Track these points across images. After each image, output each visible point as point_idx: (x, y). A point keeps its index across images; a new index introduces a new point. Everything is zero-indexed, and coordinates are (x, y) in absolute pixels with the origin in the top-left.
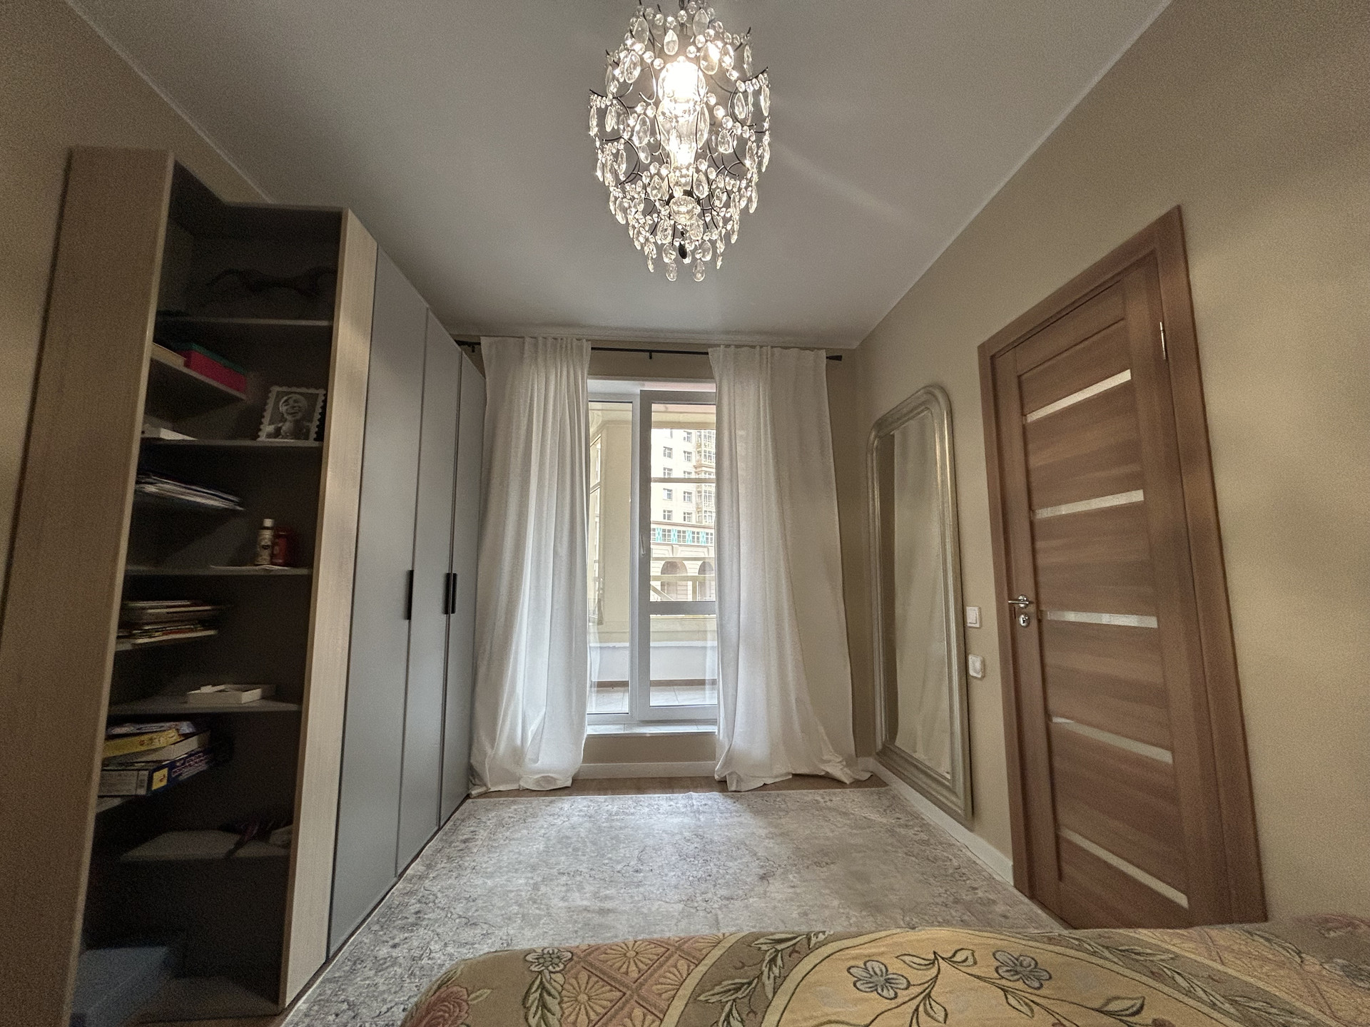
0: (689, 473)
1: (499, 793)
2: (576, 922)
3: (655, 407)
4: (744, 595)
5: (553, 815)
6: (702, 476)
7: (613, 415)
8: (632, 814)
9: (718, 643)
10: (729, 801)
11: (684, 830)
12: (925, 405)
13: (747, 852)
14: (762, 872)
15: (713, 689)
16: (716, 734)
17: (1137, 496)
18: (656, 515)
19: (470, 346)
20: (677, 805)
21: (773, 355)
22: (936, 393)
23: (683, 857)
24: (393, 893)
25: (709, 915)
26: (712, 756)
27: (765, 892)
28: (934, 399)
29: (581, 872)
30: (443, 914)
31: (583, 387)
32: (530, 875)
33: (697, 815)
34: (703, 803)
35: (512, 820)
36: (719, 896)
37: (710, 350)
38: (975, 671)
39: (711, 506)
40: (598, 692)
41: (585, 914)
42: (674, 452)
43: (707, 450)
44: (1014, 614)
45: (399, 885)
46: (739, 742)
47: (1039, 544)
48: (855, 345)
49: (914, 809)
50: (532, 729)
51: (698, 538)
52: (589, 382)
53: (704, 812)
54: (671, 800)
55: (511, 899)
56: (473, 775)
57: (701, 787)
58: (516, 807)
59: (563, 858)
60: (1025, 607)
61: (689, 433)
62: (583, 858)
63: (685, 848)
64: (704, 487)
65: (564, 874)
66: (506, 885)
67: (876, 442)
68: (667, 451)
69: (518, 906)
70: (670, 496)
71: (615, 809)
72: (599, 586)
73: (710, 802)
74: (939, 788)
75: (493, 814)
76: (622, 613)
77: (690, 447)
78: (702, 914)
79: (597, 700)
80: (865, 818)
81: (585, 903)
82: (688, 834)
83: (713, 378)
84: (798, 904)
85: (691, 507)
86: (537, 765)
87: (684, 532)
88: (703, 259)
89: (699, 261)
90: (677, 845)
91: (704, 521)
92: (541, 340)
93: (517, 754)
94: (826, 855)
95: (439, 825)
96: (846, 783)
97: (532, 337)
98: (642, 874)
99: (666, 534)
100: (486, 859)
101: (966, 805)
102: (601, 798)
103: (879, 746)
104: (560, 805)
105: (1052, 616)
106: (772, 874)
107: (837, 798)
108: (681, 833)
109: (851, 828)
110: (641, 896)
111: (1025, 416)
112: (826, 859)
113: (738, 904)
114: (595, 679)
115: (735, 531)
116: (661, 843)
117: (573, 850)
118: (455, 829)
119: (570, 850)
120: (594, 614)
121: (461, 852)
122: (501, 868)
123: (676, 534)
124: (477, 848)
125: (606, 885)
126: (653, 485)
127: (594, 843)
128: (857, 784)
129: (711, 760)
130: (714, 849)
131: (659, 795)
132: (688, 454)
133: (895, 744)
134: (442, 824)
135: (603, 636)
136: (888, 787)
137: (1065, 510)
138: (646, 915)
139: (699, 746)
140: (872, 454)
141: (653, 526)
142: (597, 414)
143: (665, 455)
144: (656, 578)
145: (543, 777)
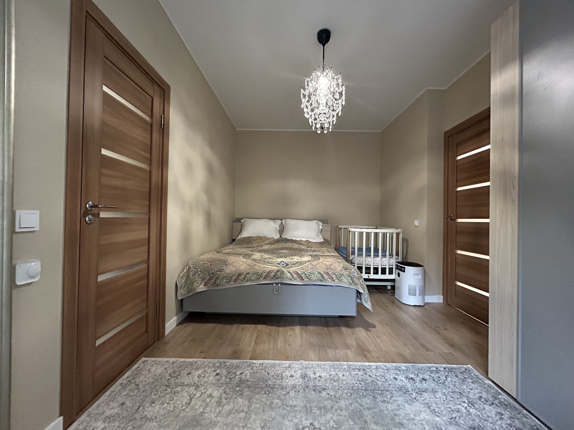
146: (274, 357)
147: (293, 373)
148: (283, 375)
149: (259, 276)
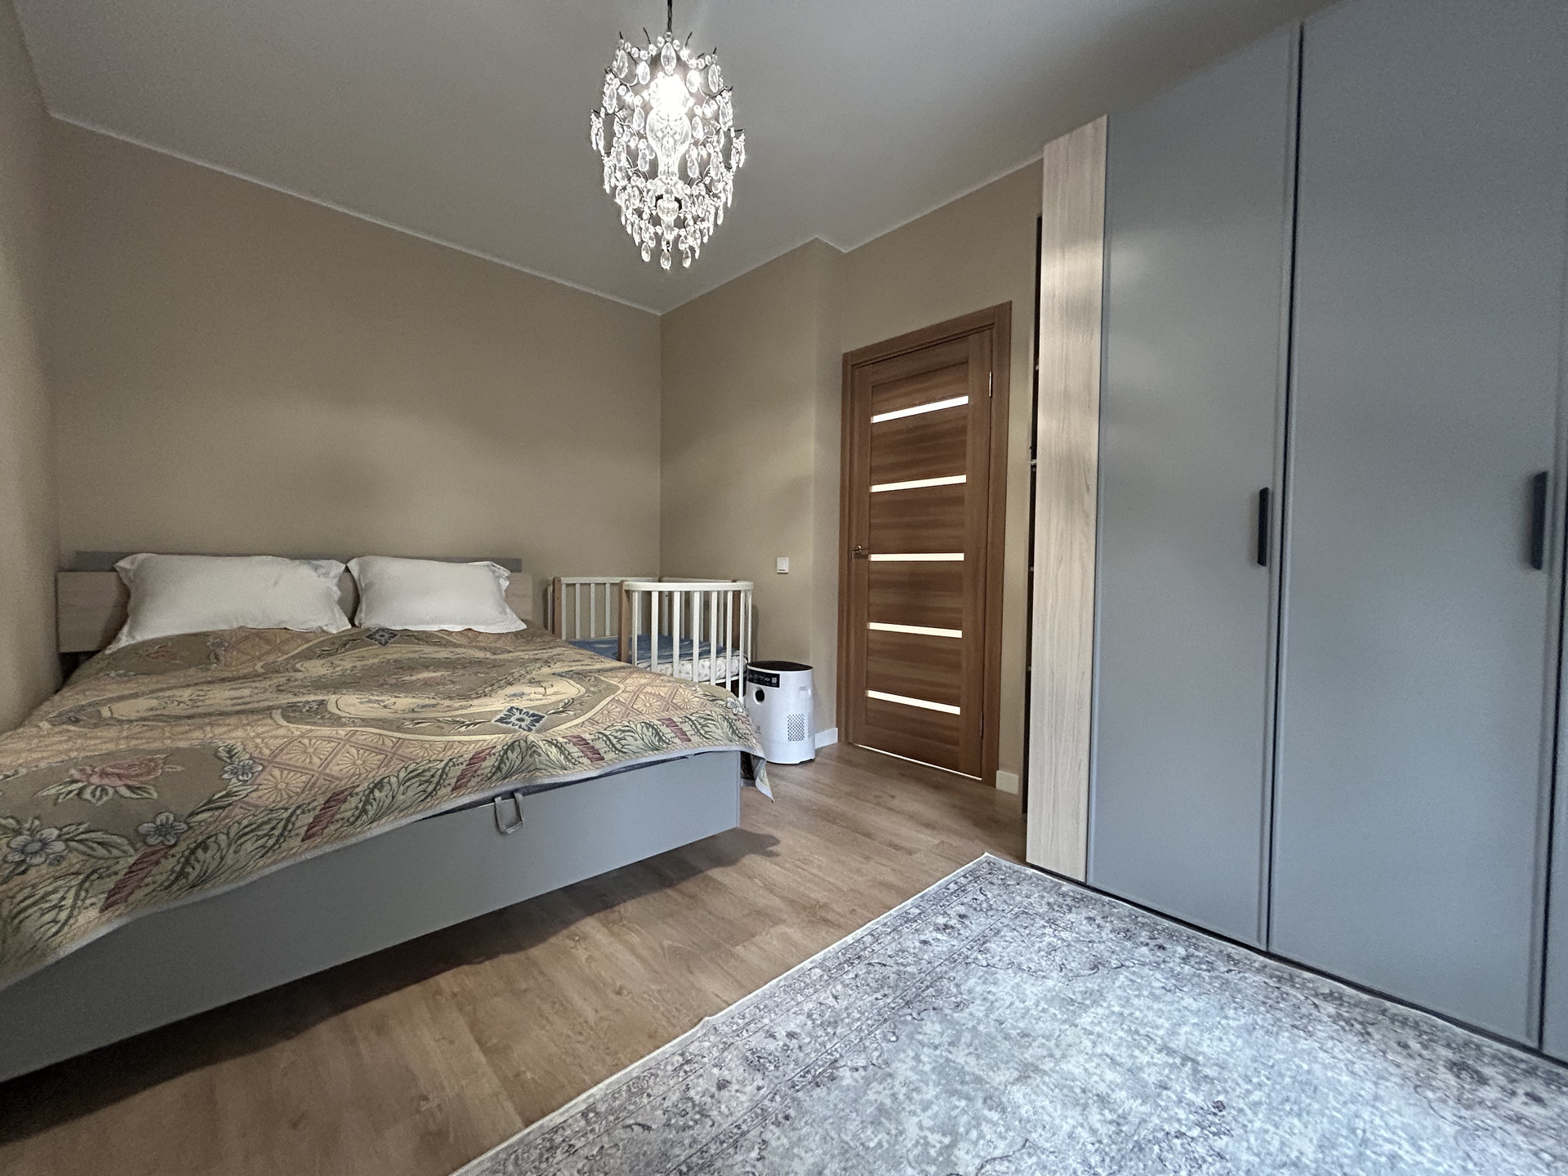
146: (609, 1060)
147: (715, 1071)
148: (697, 1099)
149: (430, 782)
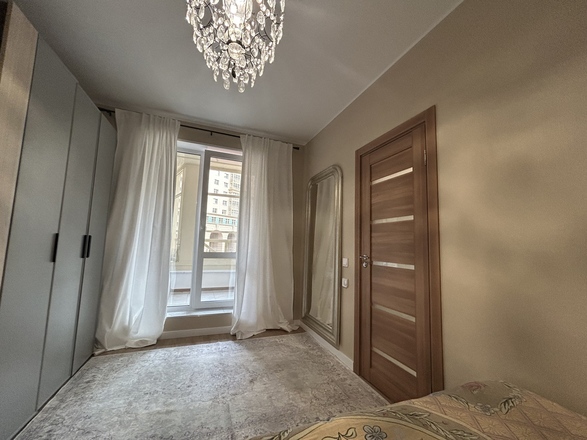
0: (226, 193)
1: (113, 352)
2: (152, 421)
3: (212, 159)
4: (249, 251)
5: (144, 361)
6: (232, 194)
7: (189, 161)
8: (188, 356)
9: (236, 270)
10: (237, 345)
11: (214, 362)
12: (332, 173)
13: (244, 369)
14: (251, 378)
15: (232, 291)
16: (233, 313)
17: (411, 218)
18: (209, 210)
19: (109, 113)
20: (212, 349)
21: (270, 142)
22: (337, 168)
23: (213, 376)
24: (33, 421)
25: (224, 405)
26: (230, 324)
27: (252, 389)
28: (336, 171)
29: (158, 391)
30: (67, 429)
31: (174, 145)
32: (126, 397)
33: (221, 353)
34: (225, 346)
35: (119, 366)
36: (230, 394)
37: (241, 136)
38: (344, 285)
39: (237, 208)
40: (174, 294)
41: (157, 415)
42: (220, 182)
43: (235, 183)
44: (361, 262)
45: (39, 416)
46: (243, 317)
47: (373, 234)
48: (304, 144)
49: (316, 341)
50: (135, 316)
51: (228, 222)
52: (177, 141)
53: (225, 351)
54: (209, 346)
55: (113, 414)
56: (97, 344)
57: (224, 339)
58: (122, 359)
59: (147, 385)
60: (366, 260)
61: (227, 175)
62: (160, 383)
63: (214, 371)
64: (233, 199)
65: (147, 394)
66: (112, 406)
67: (311, 186)
68: (216, 181)
69: (118, 417)
70: (216, 202)
71: (179, 354)
72: (178, 243)
73: (227, 346)
74: (327, 333)
75: (108, 364)
76: (189, 256)
77: (228, 181)
78: (221, 405)
79: (173, 299)
80: (296, 347)
81: (159, 409)
82: (216, 363)
83: (242, 149)
84: (267, 392)
85: (226, 208)
86: (137, 335)
87: (222, 219)
88: (244, 82)
89: (242, 82)
90: (210, 370)
91: (232, 214)
92: (152, 116)
93: (126, 330)
94: (280, 366)
95: (71, 374)
96: (288, 332)
97: (147, 114)
98: (191, 388)
99: (214, 219)
100: (100, 391)
101: (337, 340)
102: (172, 349)
103: (303, 315)
104: (148, 355)
105: (375, 263)
106: (256, 379)
107: (285, 339)
108: (213, 363)
109: (291, 352)
110: (190, 400)
111: (372, 182)
112: (280, 369)
113: (239, 397)
114: (173, 288)
115: (248, 221)
116: (203, 370)
117: (154, 379)
118: (82, 375)
119: (152, 379)
120: (174, 256)
121: (84, 389)
122: (109, 395)
123: (219, 219)
124: (95, 385)
125: (171, 397)
126: (209, 196)
127: (166, 374)
128: (293, 332)
129: (229, 326)
130: (229, 370)
131: (203, 345)
132: (226, 184)
133: (310, 314)
134: (73, 373)
135: (178, 267)
136: (305, 333)
137: (384, 221)
138: (192, 410)
139: (224, 319)
140: (309, 191)
141: (207, 215)
142: (181, 159)
143: (215, 183)
144: (208, 240)
145: (140, 340)
